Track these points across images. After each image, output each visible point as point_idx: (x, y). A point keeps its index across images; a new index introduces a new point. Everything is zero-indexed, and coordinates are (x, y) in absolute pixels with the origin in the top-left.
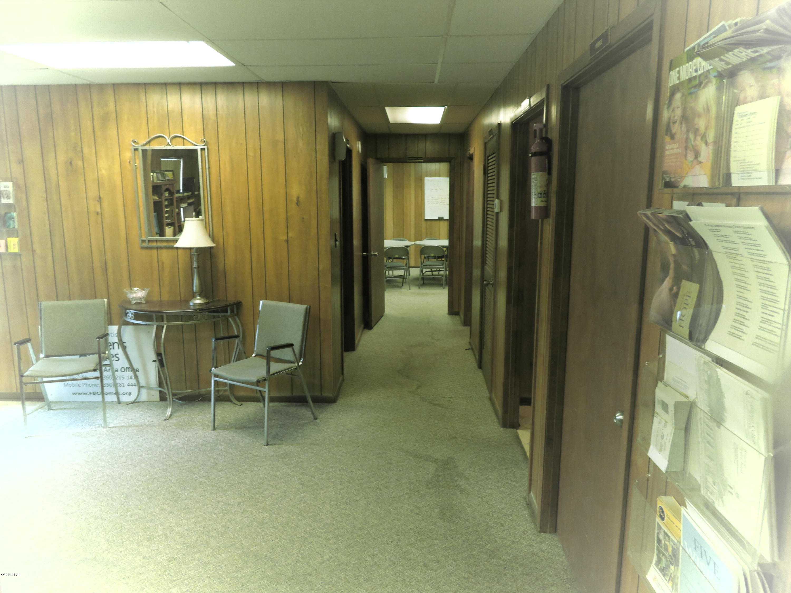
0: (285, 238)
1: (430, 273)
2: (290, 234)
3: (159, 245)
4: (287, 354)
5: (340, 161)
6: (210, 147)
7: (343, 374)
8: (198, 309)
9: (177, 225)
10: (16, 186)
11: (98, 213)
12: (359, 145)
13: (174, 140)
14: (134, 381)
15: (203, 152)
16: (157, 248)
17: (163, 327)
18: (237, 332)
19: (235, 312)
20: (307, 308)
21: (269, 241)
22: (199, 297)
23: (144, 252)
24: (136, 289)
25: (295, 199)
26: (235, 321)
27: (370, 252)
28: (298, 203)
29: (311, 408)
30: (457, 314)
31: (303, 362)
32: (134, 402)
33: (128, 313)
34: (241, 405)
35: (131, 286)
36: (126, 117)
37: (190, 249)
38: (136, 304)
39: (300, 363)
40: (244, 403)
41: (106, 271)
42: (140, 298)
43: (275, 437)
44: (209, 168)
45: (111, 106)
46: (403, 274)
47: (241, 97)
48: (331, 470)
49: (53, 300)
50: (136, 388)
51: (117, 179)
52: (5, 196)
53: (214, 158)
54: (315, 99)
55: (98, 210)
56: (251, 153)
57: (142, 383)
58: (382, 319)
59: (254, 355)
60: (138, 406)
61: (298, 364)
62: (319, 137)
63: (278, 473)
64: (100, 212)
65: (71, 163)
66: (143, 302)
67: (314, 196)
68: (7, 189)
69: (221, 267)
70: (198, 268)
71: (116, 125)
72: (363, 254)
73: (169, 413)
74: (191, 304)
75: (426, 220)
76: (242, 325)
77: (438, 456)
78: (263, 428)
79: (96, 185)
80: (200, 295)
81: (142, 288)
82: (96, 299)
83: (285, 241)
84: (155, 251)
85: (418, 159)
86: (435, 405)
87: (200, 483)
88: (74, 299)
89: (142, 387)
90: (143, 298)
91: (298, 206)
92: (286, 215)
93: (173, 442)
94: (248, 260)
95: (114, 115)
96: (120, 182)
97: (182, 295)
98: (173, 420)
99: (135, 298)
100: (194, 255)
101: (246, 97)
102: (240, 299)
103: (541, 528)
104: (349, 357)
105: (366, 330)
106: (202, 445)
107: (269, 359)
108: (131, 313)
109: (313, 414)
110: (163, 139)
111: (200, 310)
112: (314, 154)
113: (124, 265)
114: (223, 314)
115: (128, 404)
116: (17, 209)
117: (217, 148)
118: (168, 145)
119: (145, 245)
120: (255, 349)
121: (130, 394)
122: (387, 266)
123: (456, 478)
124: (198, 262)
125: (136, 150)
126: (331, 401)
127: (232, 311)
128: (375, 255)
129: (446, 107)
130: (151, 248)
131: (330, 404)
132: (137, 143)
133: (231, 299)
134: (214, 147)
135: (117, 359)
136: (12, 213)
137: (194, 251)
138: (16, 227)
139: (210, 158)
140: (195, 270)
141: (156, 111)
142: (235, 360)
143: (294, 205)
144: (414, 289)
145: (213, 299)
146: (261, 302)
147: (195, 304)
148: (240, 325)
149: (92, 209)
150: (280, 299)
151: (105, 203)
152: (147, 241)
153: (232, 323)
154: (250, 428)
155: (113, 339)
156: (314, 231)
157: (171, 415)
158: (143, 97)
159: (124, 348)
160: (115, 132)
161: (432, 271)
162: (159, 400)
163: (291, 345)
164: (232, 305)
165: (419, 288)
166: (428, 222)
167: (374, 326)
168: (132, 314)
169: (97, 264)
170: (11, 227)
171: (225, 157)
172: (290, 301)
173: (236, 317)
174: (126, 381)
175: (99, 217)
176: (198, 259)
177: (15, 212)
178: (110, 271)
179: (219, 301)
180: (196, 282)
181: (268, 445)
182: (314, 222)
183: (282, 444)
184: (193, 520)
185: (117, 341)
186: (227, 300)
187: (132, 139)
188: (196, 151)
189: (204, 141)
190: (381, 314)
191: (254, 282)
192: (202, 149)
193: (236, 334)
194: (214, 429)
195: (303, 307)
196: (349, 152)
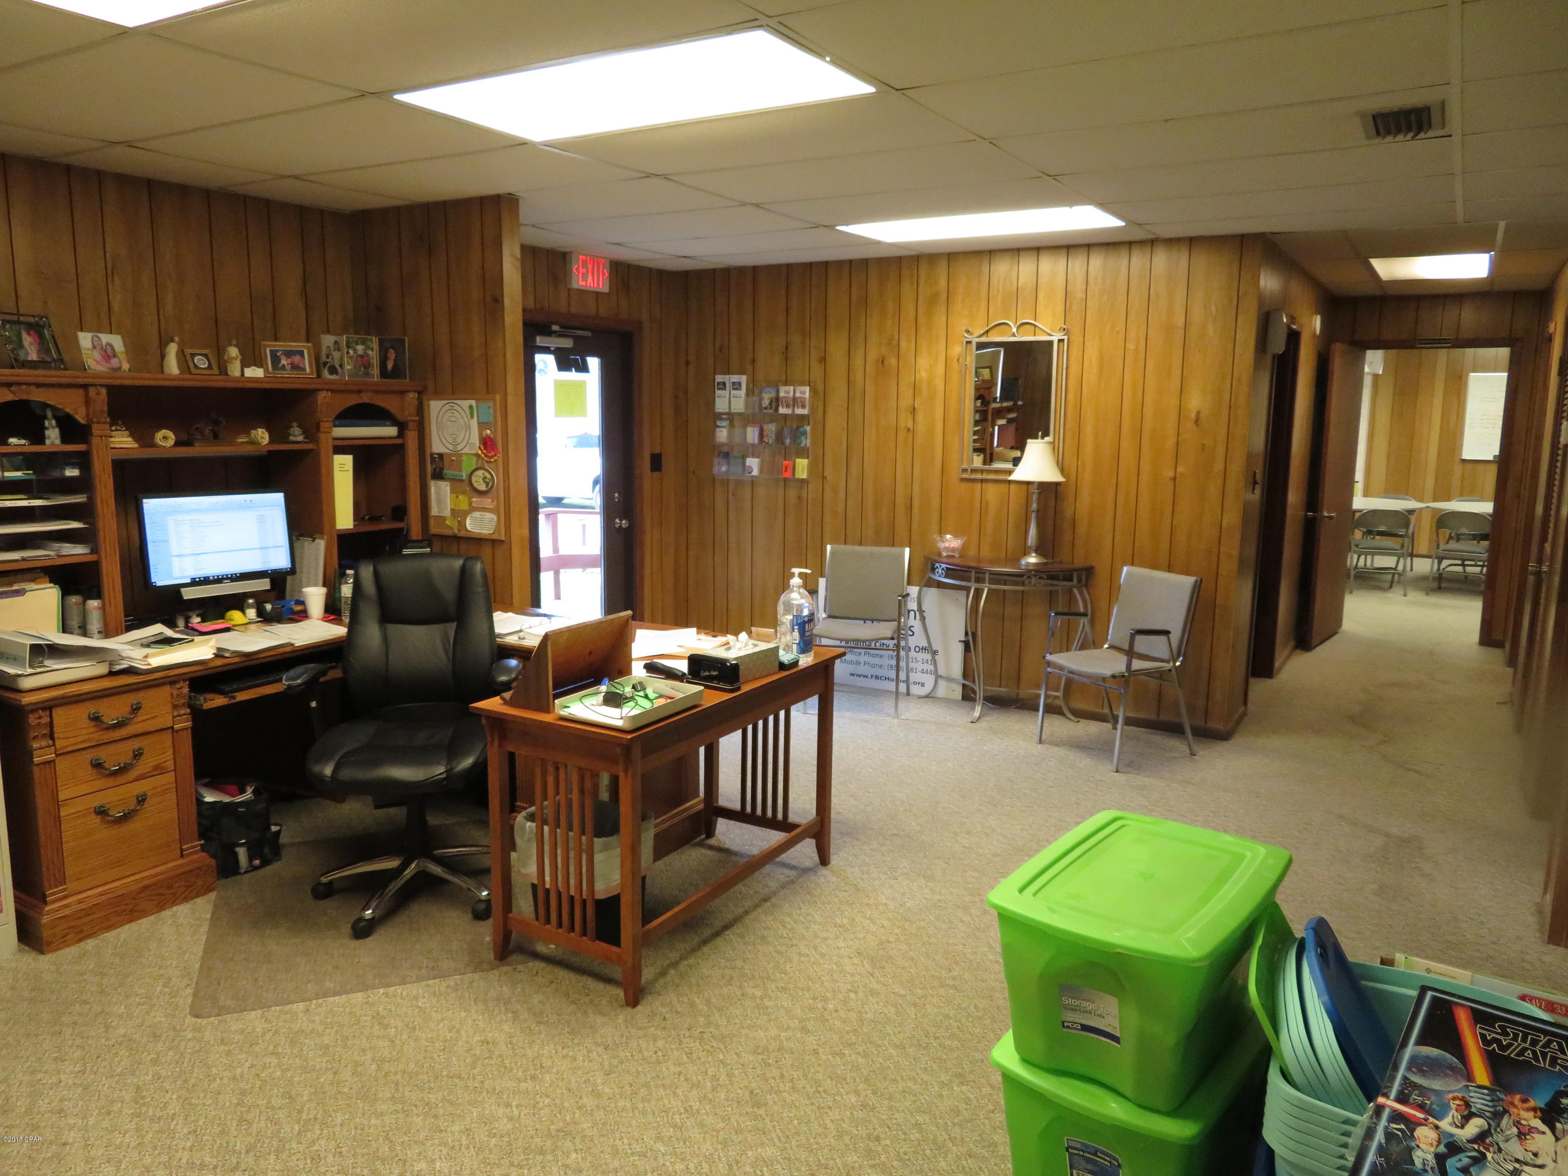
0: (1171, 474)
1: (1460, 569)
2: (1180, 469)
3: (985, 476)
4: (1158, 647)
5: (1274, 356)
6: (1072, 338)
7: (1245, 703)
8: (1032, 570)
9: (988, 452)
10: (814, 391)
11: (909, 430)
12: (1317, 322)
13: (1022, 328)
14: (931, 668)
15: (1061, 344)
16: (982, 481)
17: (983, 590)
18: (1084, 609)
19: (1084, 581)
20: (1197, 581)
21: (1145, 478)
22: (1034, 554)
23: (964, 485)
24: (948, 536)
25: (1193, 415)
26: (1081, 593)
27: (1322, 512)
28: (1197, 421)
29: (1188, 741)
30: (1499, 645)
31: (1182, 662)
32: (927, 697)
33: (937, 568)
34: (1078, 722)
35: (941, 532)
36: (960, 298)
37: (1028, 483)
38: (948, 556)
39: (1178, 664)
40: (1081, 720)
41: (911, 509)
42: (953, 550)
43: (1130, 764)
44: (1067, 368)
45: (943, 283)
46: (1393, 566)
47: (1125, 262)
48: (1211, 814)
49: (840, 544)
50: (933, 678)
51: (939, 383)
52: (800, 404)
53: (1075, 352)
54: (1241, 261)
55: (910, 425)
56: (1131, 346)
57: (941, 671)
58: (1336, 638)
59: (1106, 646)
60: (933, 702)
61: (1174, 664)
62: (1241, 319)
63: (1132, 804)
64: (912, 428)
65: (883, 362)
66: (956, 555)
67: (1225, 412)
68: (804, 396)
69: (1069, 513)
70: (1038, 511)
71: (946, 309)
72: (1306, 516)
73: (977, 714)
74: (1023, 562)
75: (1464, 461)
76: (1092, 603)
77: (1394, 831)
78: (1112, 752)
79: (911, 391)
80: (1036, 551)
81: (956, 535)
82: (893, 546)
83: (1171, 479)
84: (978, 485)
85: (1440, 341)
86: (1409, 770)
87: (1025, 794)
88: (866, 545)
89: (941, 677)
90: (958, 549)
91: (1197, 425)
92: (1176, 440)
93: (985, 747)
94: (1110, 505)
95: (944, 295)
96: (943, 388)
97: (1009, 552)
98: (983, 724)
99: (947, 549)
100: (1033, 493)
101: (1133, 261)
102: (1094, 564)
103: (1550, 937)
104: (1259, 687)
105: (1298, 652)
106: (1024, 756)
107: (1131, 653)
108: (941, 568)
109: (1190, 747)
110: (1007, 327)
111: (1036, 571)
112: (1231, 346)
113: (936, 502)
114: (1065, 583)
115: (920, 697)
116: (811, 420)
117: (1081, 339)
118: (1014, 335)
119: (965, 476)
120: (1109, 638)
121: (923, 685)
122: (1361, 546)
123: (1418, 860)
124: (1038, 504)
125: (969, 342)
126: (1223, 736)
127: (1080, 580)
128: (1330, 518)
129: (1492, 253)
130: (973, 480)
131: (1219, 741)
132: (971, 334)
133: (1079, 562)
134: (1077, 338)
135: (911, 633)
136: (805, 427)
137: (1035, 486)
138: (808, 444)
139: (1070, 352)
140: (1034, 515)
141: (1001, 288)
142: (1078, 646)
143: (1190, 425)
144: (1415, 596)
145: (1053, 558)
146: (1125, 569)
147: (1028, 564)
148: (1089, 602)
149: (902, 424)
150: (1155, 566)
151: (920, 416)
152: (969, 470)
153: (1078, 597)
154: (1093, 749)
155: (912, 605)
156: (1219, 466)
157: (979, 718)
158: (986, 269)
159: (923, 619)
160: (944, 319)
161: (1463, 565)
162: (960, 698)
163: (1166, 633)
164: (1080, 570)
165: (1427, 594)
166: (1469, 466)
167: (1317, 646)
168: (943, 569)
169: (900, 500)
170: (802, 445)
171: (1092, 354)
172: (1170, 569)
173: (1084, 590)
174: (919, 666)
175: (911, 435)
176: (1038, 499)
177: (809, 425)
178: (916, 510)
179: (1061, 562)
180: (1033, 531)
181: (1117, 771)
182: (1221, 451)
183: (1139, 774)
184: (1019, 827)
185: (916, 609)
186: (1072, 563)
187: (964, 328)
188: (1050, 343)
189: (1064, 329)
190: (1333, 627)
191: (1117, 539)
192: (1061, 341)
193: (1082, 610)
194: (1041, 742)
195: (1189, 581)
196: (1294, 337)
